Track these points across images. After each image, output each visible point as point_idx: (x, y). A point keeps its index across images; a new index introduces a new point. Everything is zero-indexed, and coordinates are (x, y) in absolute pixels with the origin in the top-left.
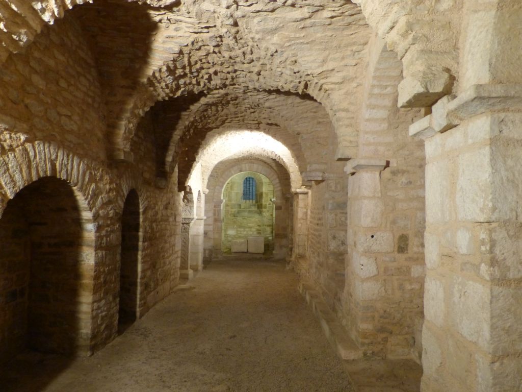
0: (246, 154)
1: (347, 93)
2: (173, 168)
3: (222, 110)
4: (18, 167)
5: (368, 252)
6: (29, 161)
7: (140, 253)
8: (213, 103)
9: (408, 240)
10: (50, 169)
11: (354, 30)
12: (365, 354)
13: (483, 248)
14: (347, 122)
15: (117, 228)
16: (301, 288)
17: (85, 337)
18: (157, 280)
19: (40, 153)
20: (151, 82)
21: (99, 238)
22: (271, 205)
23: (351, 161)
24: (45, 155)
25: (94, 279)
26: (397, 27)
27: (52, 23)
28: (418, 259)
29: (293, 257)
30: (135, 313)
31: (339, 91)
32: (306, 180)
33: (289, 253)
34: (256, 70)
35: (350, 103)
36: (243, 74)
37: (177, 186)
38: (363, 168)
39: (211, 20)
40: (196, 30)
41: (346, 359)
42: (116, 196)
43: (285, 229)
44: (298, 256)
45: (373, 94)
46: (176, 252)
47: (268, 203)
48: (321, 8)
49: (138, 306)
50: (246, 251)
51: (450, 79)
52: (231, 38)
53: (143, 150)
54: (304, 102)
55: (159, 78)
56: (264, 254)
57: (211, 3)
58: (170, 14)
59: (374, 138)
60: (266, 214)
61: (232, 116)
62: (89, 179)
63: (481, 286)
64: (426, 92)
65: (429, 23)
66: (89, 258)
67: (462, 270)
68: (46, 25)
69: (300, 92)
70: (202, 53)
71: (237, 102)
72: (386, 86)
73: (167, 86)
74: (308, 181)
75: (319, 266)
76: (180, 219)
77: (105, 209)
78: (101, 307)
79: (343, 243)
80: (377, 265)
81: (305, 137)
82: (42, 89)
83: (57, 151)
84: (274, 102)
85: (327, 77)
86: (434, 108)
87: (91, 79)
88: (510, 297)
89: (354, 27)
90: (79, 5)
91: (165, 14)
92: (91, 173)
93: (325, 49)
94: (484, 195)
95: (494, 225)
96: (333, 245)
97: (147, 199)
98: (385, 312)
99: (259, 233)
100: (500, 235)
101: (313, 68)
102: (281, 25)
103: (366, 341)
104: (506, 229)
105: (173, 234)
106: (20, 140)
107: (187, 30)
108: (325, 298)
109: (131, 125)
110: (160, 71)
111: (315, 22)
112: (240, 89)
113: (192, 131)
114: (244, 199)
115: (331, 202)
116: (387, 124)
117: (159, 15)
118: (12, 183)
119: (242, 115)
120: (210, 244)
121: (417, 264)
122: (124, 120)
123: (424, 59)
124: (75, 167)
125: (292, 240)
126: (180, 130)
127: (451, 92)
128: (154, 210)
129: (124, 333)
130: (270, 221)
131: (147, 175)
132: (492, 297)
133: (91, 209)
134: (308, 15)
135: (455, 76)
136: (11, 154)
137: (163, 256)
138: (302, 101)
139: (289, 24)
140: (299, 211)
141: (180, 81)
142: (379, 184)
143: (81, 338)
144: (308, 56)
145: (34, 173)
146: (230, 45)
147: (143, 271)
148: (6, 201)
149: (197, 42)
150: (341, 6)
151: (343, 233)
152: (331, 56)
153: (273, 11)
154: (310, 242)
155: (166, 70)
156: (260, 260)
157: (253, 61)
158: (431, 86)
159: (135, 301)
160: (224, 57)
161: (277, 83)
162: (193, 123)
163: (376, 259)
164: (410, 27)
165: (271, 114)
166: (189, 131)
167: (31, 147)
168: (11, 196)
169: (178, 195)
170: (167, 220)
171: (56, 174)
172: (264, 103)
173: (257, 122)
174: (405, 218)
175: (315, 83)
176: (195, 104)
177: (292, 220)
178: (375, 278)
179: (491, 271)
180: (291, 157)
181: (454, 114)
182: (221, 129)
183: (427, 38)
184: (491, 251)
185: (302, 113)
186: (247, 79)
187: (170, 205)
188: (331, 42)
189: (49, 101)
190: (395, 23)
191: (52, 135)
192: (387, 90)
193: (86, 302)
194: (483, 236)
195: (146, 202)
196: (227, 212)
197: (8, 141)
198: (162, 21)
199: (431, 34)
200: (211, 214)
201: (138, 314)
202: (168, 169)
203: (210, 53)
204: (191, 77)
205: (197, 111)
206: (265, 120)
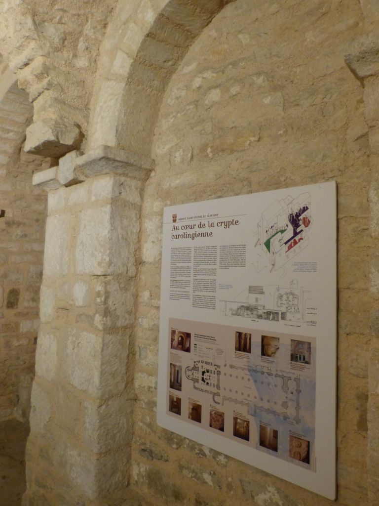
9: (18, 295)
13: (98, 300)
28: (27, 314)
51: (80, 135)
63: (94, 336)
64: (57, 142)
65: (65, 74)
67: (77, 322)
72: (9, 130)
86: (61, 161)
88: (118, 344)
94: (102, 251)
95: (109, 278)
100: (113, 287)
104: (118, 283)
116: (5, 171)
121: (27, 319)
123: (57, 108)
127: (80, 148)
132: (103, 345)
135: (85, 133)
158: (62, 136)
164: (46, 71)
174: (18, 272)
179: (104, 321)
181: (81, 170)
183: (62, 88)
184: (105, 302)
190: (31, 60)
192: (9, 135)
194: (99, 288)
199: (66, 86)
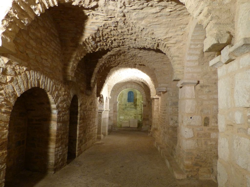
0: (129, 80)
1: (178, 48)
2: (94, 86)
3: (118, 58)
4: (22, 82)
5: (189, 126)
6: (28, 79)
7: (78, 125)
8: (113, 54)
9: (209, 120)
10: (37, 83)
11: (182, 17)
12: (188, 177)
13: (249, 120)
14: (178, 62)
15: (68, 113)
16: (156, 145)
17: (52, 164)
18: (86, 139)
19: (32, 76)
20: (84, 44)
21: (59, 117)
22: (141, 105)
23: (180, 81)
24: (35, 77)
25: (56, 137)
26: (203, 12)
27: (39, 15)
28: (214, 129)
29: (152, 129)
30: (75, 154)
31: (174, 47)
32: (158, 91)
33: (150, 128)
34: (134, 38)
35: (179, 53)
36: (128, 40)
37: (96, 94)
38: (186, 84)
39: (112, 14)
40: (106, 19)
41: (178, 179)
42: (67, 98)
43: (148, 116)
44: (154, 129)
45: (191, 48)
46: (95, 126)
47: (139, 104)
48: (165, 7)
49: (77, 151)
50: (129, 126)
51: (230, 37)
52: (122, 22)
53: (80, 77)
54: (157, 54)
55: (88, 42)
56: (137, 128)
57: (113, 6)
58: (94, 11)
59: (191, 70)
60: (139, 109)
61: (123, 61)
62: (55, 89)
64: (218, 43)
65: (219, 10)
66: (54, 126)
67: (238, 132)
68: (36, 16)
69: (155, 48)
70: (108, 30)
71: (125, 54)
72: (197, 44)
73: (92, 46)
74: (159, 92)
75: (164, 134)
76: (97, 110)
77: (62, 104)
78: (59, 150)
79: (176, 122)
80: (193, 132)
81: (157, 70)
82: (34, 47)
83: (40, 75)
84: (143, 54)
85: (168, 41)
86: (222, 52)
87: (56, 42)
89: (181, 16)
90: (52, 7)
91: (91, 11)
92: (56, 86)
93: (167, 27)
96: (171, 123)
97: (82, 100)
98: (198, 155)
99: (135, 118)
101: (161, 36)
102: (146, 16)
103: (188, 170)
105: (94, 117)
106: (24, 69)
107: (101, 19)
108: (167, 149)
109: (75, 64)
110: (89, 39)
111: (162, 14)
112: (126, 47)
113: (103, 68)
114: (128, 102)
115: (170, 102)
116: (198, 63)
117: (88, 12)
118: (20, 90)
119: (127, 60)
120: (112, 123)
121: (214, 132)
122: (72, 62)
123: (217, 28)
124: (49, 83)
125: (151, 121)
126: (98, 67)
127: (231, 43)
128: (85, 105)
129: (70, 163)
130: (141, 112)
131: (82, 89)
133: (55, 103)
134: (159, 11)
135: (233, 35)
136: (19, 76)
137: (89, 127)
138: (156, 53)
139: (150, 15)
140: (155, 107)
141: (98, 44)
142: (194, 92)
143: (50, 164)
144: (159, 31)
145: (29, 85)
146: (122, 26)
147: (79, 134)
148: (16, 98)
149: (106, 25)
150: (175, 6)
151: (177, 117)
152: (170, 30)
153: (142, 9)
154: (160, 122)
155: (91, 38)
156: (136, 131)
157: (132, 34)
158: (220, 40)
159: (76, 148)
160: (119, 32)
161: (144, 44)
162: (104, 64)
163: (193, 129)
164: (209, 12)
165: (141, 60)
166: (102, 68)
167: (29, 73)
168: (19, 95)
169: (97, 99)
170: (91, 111)
171: (40, 86)
172: (138, 54)
173: (134, 64)
174: (208, 109)
175: (162, 44)
176: (105, 55)
177: (151, 111)
178: (192, 138)
180: (150, 80)
181: (233, 54)
182: (117, 67)
183: (218, 17)
185: (156, 59)
186: (130, 43)
187: (93, 103)
188: (170, 24)
189: (37, 52)
190: (202, 10)
191: (38, 68)
192: (198, 46)
193: (52, 147)
194: (249, 114)
195: (81, 101)
196: (120, 108)
197: (18, 70)
198: (90, 15)
199: (220, 15)
200: (112, 109)
201: (77, 155)
202: (92, 86)
203: (112, 30)
204: (103, 42)
205: (106, 58)
206: (138, 63)
